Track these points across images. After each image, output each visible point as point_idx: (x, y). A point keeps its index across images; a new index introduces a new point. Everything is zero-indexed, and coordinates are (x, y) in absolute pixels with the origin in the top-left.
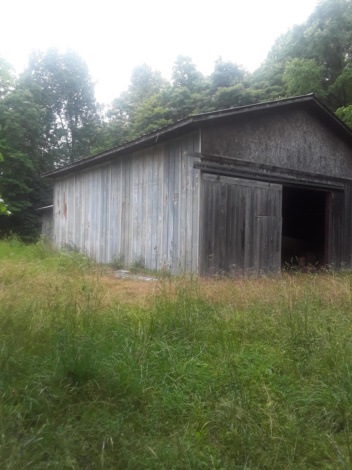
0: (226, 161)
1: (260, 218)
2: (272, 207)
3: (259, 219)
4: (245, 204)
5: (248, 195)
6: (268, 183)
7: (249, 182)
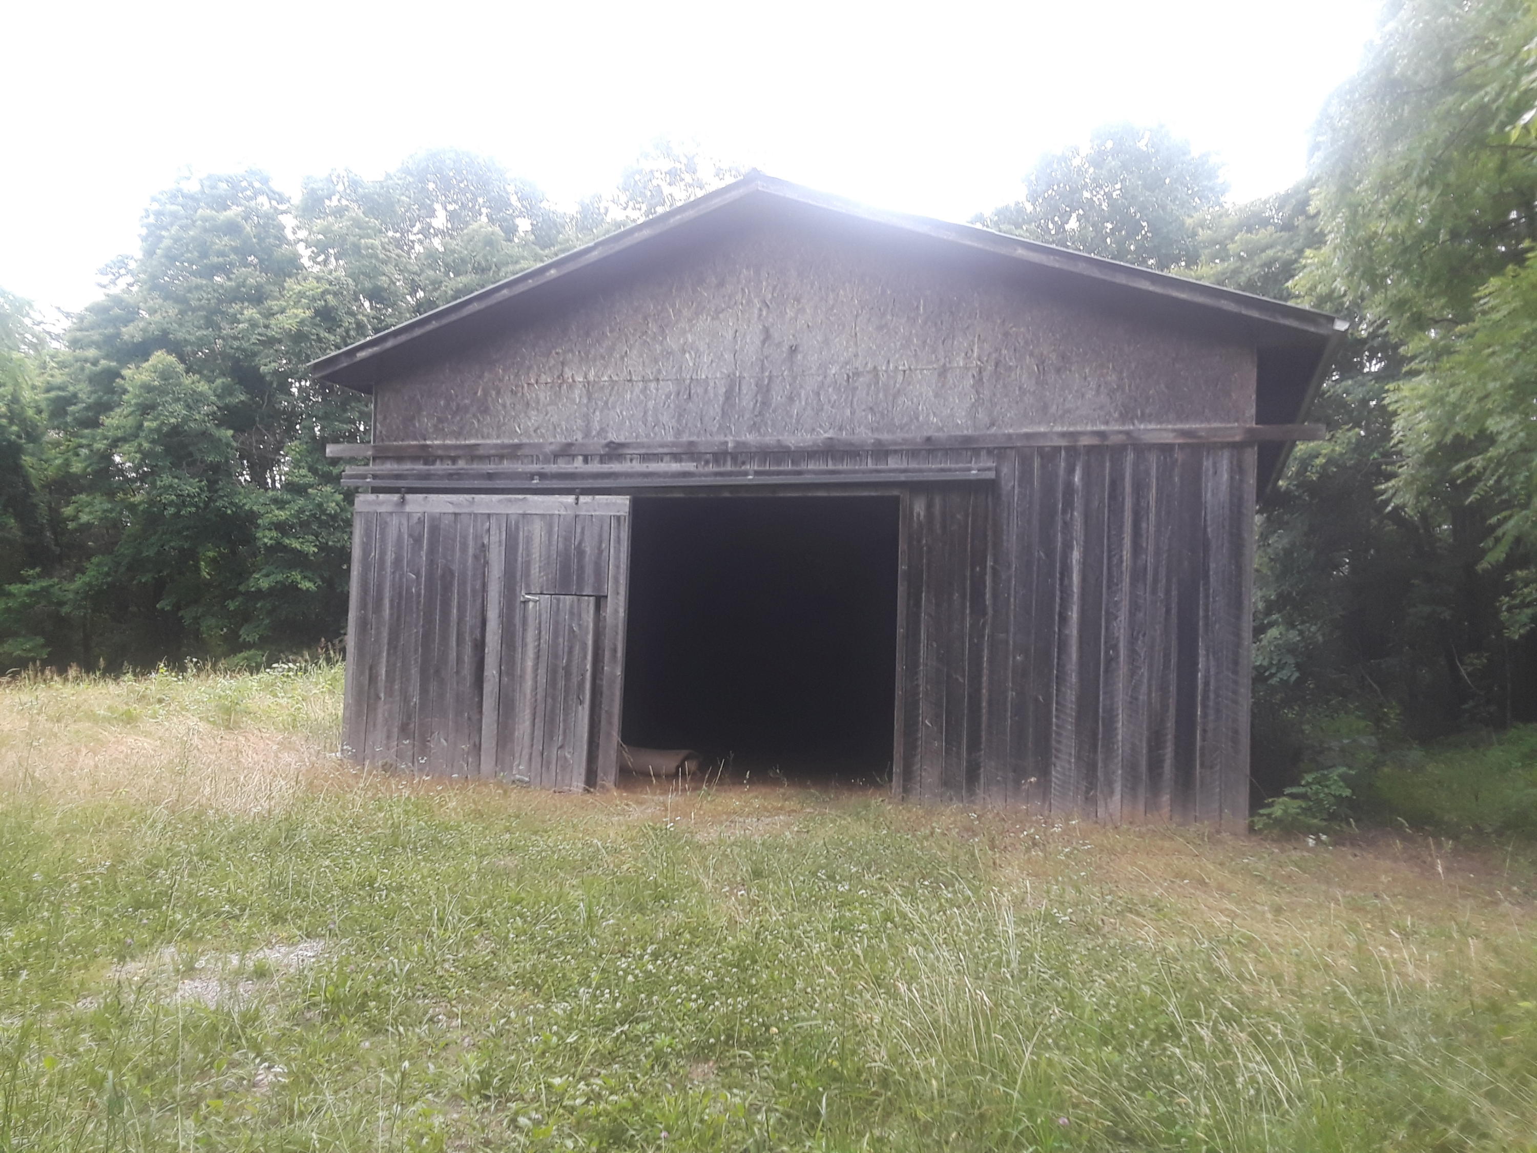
0: (440, 452)
1: (536, 602)
2: (589, 570)
3: (531, 604)
4: (486, 563)
5: (494, 538)
6: (573, 497)
7: (500, 501)
